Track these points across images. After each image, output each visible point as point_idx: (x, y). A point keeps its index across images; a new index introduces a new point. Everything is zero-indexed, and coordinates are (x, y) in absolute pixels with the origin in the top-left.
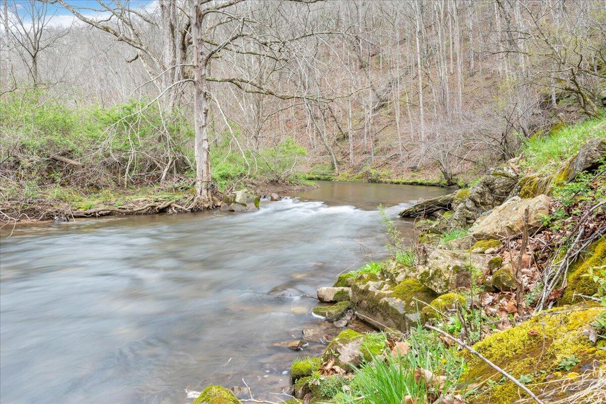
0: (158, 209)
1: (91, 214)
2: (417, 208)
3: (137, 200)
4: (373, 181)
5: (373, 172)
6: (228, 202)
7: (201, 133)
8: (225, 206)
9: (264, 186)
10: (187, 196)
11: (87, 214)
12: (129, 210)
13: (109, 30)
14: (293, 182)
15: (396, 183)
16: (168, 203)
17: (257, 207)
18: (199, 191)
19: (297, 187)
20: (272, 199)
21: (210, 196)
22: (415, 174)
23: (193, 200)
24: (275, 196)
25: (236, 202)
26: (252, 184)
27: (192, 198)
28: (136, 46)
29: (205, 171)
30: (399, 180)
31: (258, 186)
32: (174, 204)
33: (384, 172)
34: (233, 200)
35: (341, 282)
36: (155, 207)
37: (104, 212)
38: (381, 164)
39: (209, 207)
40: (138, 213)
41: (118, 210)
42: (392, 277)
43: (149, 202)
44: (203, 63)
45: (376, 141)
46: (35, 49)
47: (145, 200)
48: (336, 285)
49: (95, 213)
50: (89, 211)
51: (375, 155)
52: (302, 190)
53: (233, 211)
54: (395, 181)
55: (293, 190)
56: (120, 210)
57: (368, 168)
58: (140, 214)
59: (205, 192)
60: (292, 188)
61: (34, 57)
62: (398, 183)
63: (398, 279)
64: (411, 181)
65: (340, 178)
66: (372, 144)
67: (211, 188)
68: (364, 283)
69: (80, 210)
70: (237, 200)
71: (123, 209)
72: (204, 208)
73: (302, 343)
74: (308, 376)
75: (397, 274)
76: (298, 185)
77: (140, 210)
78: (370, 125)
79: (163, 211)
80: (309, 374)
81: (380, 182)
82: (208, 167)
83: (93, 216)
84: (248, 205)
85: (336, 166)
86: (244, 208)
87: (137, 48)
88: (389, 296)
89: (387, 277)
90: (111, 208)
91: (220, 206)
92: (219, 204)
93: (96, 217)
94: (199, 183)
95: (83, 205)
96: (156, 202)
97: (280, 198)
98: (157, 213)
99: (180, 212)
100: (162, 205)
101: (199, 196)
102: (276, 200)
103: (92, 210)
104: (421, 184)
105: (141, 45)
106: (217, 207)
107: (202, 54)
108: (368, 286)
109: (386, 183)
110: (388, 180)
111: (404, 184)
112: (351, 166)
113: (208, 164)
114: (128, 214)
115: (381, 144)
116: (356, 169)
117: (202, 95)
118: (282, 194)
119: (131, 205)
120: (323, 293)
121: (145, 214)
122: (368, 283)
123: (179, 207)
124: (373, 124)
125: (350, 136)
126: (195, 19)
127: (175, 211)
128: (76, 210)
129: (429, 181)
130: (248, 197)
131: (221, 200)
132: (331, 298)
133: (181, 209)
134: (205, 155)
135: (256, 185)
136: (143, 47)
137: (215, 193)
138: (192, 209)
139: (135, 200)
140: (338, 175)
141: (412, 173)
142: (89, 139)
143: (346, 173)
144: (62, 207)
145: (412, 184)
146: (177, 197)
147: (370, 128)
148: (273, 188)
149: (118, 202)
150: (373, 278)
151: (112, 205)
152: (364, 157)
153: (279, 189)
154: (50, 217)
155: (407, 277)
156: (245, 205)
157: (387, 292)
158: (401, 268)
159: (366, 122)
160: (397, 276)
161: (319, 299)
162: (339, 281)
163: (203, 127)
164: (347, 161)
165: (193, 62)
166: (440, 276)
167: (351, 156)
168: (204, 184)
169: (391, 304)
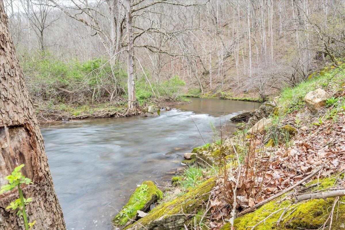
0: (110, 115)
1: (79, 117)
2: (239, 116)
3: (100, 110)
4: (223, 99)
5: (222, 93)
6: (144, 112)
7: (131, 77)
8: (142, 114)
9: (162, 102)
10: (124, 108)
11: (77, 118)
12: (97, 116)
13: (83, 21)
14: (177, 100)
15: (235, 100)
16: (115, 112)
17: (158, 114)
18: (129, 106)
19: (180, 103)
20: (167, 110)
21: (135, 109)
22: (246, 95)
23: (127, 111)
24: (168, 108)
25: (148, 112)
26: (156, 101)
27: (126, 110)
28: (96, 29)
29: (133, 96)
30: (237, 98)
31: (159, 102)
32: (118, 113)
33: (228, 93)
34: (146, 111)
35: (194, 151)
36: (109, 114)
37: (85, 117)
38: (227, 89)
39: (134, 114)
40: (101, 117)
41: (91, 116)
42: (212, 149)
43: (106, 112)
44: (132, 41)
45: (225, 76)
46: (42, 27)
47: (104, 111)
48: (192, 152)
49: (80, 117)
50: (78, 116)
51: (224, 84)
52: (182, 104)
53: (147, 116)
54: (235, 98)
55: (177, 104)
56: (93, 116)
57: (220, 91)
58: (102, 118)
59: (132, 106)
60: (177, 103)
61: (41, 32)
62: (236, 100)
63: (214, 150)
64: (243, 99)
65: (204, 96)
66: (222, 77)
67: (136, 105)
68: (201, 151)
69: (74, 116)
70: (149, 111)
71: (93, 115)
72: (132, 115)
73: (176, 172)
74: (177, 181)
75: (214, 148)
76: (180, 101)
77: (102, 116)
78: (221, 67)
79: (112, 116)
80: (177, 180)
81: (226, 99)
82: (134, 94)
83: (79, 118)
84: (154, 113)
85: (202, 90)
86: (152, 115)
87: (97, 30)
88: (210, 156)
89: (211, 149)
90: (88, 115)
91: (140, 114)
92: (140, 112)
93: (81, 119)
94: (129, 102)
95: (75, 113)
96: (109, 111)
97: (170, 109)
98: (110, 117)
99: (121, 117)
100: (112, 113)
101: (129, 108)
102: (168, 110)
103: (79, 116)
104: (249, 101)
105: (99, 29)
106: (138, 114)
107: (131, 37)
108: (203, 153)
109: (229, 99)
110: (231, 98)
111: (240, 100)
112: (211, 90)
113: (134, 92)
114: (96, 118)
115: (228, 78)
116: (214, 91)
117: (132, 57)
118: (172, 107)
119: (97, 113)
120: (186, 155)
121: (104, 118)
122: (203, 151)
123: (120, 114)
124: (223, 66)
125: (211, 73)
126: (128, 19)
127: (118, 116)
128: (72, 116)
129: (253, 99)
130: (154, 109)
131: (140, 111)
132: (189, 157)
133: (121, 115)
134: (133, 88)
135: (158, 102)
136: (100, 30)
137: (137, 107)
138: (126, 116)
139: (98, 110)
140: (203, 94)
141: (244, 94)
142: (75, 79)
143: (208, 94)
144: (65, 114)
145: (244, 100)
146: (119, 109)
147: (221, 68)
148: (167, 103)
149: (91, 112)
150: (205, 149)
151: (88, 113)
152: (218, 85)
153: (170, 104)
154: (60, 119)
155: (217, 149)
156: (153, 113)
157: (209, 155)
158: (216, 145)
159: (219, 65)
160: (214, 149)
161: (185, 158)
162: (193, 151)
163: (132, 73)
164: (208, 87)
165: (127, 41)
166: (227, 149)
167: (211, 84)
168: (132, 103)
169: (210, 159)
